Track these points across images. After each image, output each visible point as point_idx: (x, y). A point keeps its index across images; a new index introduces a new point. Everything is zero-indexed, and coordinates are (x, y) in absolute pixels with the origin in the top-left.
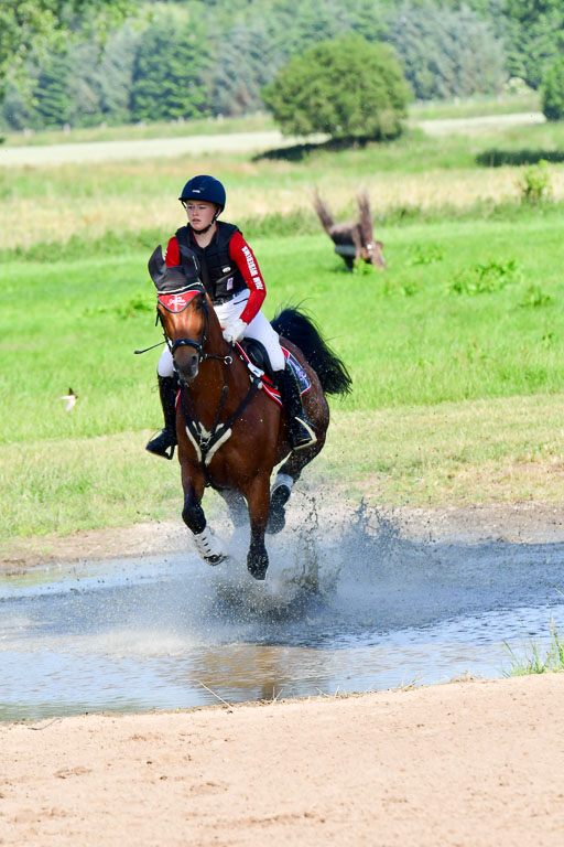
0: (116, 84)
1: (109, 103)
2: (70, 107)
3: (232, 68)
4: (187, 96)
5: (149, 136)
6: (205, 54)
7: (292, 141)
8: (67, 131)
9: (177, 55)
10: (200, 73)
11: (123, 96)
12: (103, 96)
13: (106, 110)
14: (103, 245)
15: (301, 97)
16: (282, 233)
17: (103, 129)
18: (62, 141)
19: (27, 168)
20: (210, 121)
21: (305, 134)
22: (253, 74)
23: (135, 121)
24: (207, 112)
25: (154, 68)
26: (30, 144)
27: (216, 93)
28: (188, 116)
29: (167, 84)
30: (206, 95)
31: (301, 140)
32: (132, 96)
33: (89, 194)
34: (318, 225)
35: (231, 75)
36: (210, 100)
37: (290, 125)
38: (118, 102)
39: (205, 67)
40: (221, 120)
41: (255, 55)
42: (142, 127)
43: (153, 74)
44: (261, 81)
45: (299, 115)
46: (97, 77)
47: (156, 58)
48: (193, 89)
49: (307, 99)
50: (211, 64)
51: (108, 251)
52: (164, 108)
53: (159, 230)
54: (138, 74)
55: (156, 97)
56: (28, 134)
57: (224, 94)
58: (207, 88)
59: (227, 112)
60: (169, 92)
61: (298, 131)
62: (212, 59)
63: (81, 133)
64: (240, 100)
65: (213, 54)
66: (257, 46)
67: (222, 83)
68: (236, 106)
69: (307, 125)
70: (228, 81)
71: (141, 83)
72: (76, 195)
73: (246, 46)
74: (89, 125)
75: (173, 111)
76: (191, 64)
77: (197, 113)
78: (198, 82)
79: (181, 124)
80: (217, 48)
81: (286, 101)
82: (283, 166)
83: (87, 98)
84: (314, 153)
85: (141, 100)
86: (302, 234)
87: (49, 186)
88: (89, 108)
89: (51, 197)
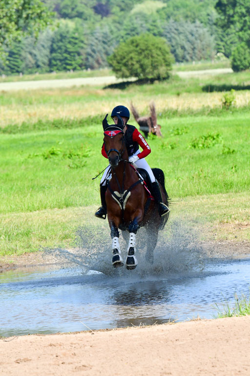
0: (43, 55)
1: (40, 63)
2: (22, 65)
3: (94, 48)
4: (75, 60)
5: (58, 78)
6: (82, 42)
7: (120, 80)
8: (21, 76)
9: (70, 42)
10: (80, 50)
11: (46, 61)
12: (37, 60)
13: (38, 66)
14: (37, 126)
15: (124, 61)
17: (37, 75)
18: (19, 80)
19: (3, 92)
20: (85, 71)
21: (126, 77)
22: (103, 51)
23: (51, 71)
24: (83, 67)
25: (60, 48)
26: (5, 81)
27: (87, 59)
28: (74, 69)
29: (65, 55)
30: (82, 60)
31: (125, 80)
32: (50, 61)
33: (31, 103)
35: (94, 51)
36: (84, 62)
37: (120, 73)
38: (44, 63)
39: (82, 48)
40: (89, 71)
41: (104, 42)
42: (54, 74)
43: (59, 51)
44: (107, 54)
45: (124, 69)
46: (34, 52)
47: (60, 44)
48: (77, 57)
49: (127, 61)
50: (85, 46)
51: (39, 129)
52: (64, 65)
53: (62, 119)
54: (52, 51)
55: (61, 60)
56: (4, 77)
57: (90, 59)
58: (84, 57)
59: (92, 68)
60: (66, 58)
61: (123, 76)
62: (85, 44)
63: (27, 77)
64: (98, 62)
65: (86, 42)
66: (106, 38)
67: (90, 55)
68: (96, 65)
69: (127, 73)
70: (93, 54)
71: (54, 55)
72: (25, 104)
73: (101, 38)
74: (31, 73)
75: (68, 67)
76: (76, 46)
77: (79, 68)
78: (79, 54)
79: (71, 73)
80: (88, 39)
81: (119, 63)
82: (117, 92)
83: (30, 62)
84: (130, 86)
85: (54, 62)
87: (13, 100)
88: (31, 65)
89: (14, 105)
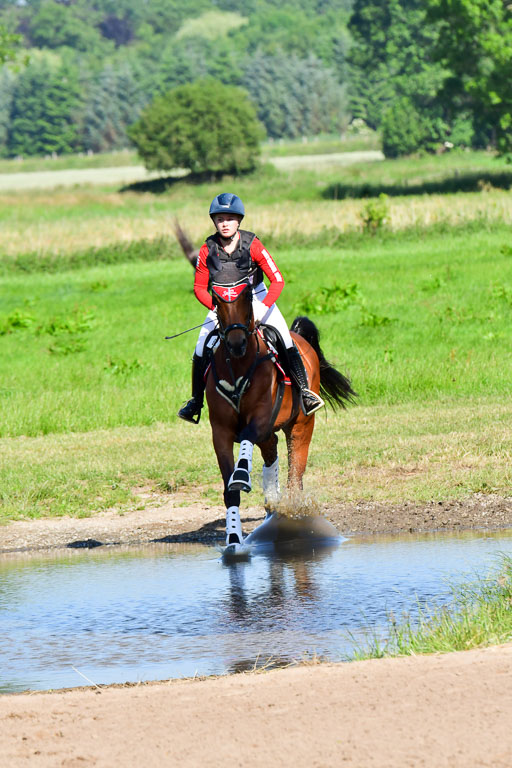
3: (101, 108)
4: (60, 133)
5: (26, 169)
6: (77, 96)
7: (156, 175)
9: (51, 96)
10: (71, 112)
11: (2, 133)
15: (163, 135)
16: (146, 258)
20: (81, 157)
21: (167, 168)
22: (120, 114)
23: (12, 156)
24: (78, 148)
25: (30, 108)
27: (86, 131)
28: (60, 152)
29: (42, 123)
30: (76, 132)
31: (164, 174)
32: (10, 133)
34: (178, 250)
35: (99, 114)
36: (80, 137)
37: (154, 161)
39: (77, 108)
40: (91, 156)
41: (122, 97)
42: (19, 162)
43: (29, 113)
44: (127, 120)
45: (162, 151)
47: (31, 100)
48: (66, 128)
49: (169, 136)
50: (82, 105)
52: (39, 144)
53: (35, 254)
54: (15, 113)
55: (31, 134)
57: (93, 131)
58: (78, 127)
59: (97, 149)
60: (42, 130)
61: (161, 166)
62: (82, 101)
64: (108, 137)
65: (84, 96)
66: (125, 89)
67: (92, 122)
68: (104, 143)
69: (169, 160)
70: (98, 120)
71: (18, 121)
73: (114, 89)
75: (48, 147)
76: (64, 104)
77: (69, 149)
78: (69, 120)
79: (55, 159)
80: (87, 91)
81: (150, 139)
82: (148, 198)
84: (175, 186)
85: (18, 137)
86: (164, 259)
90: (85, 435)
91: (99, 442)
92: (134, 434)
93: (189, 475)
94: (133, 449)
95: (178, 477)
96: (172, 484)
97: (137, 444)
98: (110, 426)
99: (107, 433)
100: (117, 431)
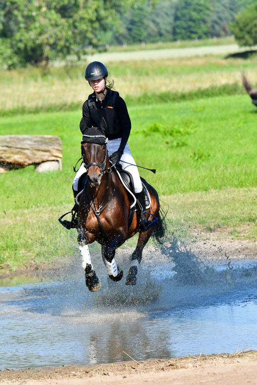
0: (165, 24)
1: (163, 31)
2: (145, 34)
3: (221, 15)
4: (200, 28)
5: (182, 47)
6: (208, 9)
7: (244, 49)
8: (143, 45)
9: (195, 9)
10: (206, 17)
11: (169, 28)
12: (160, 29)
13: (161, 35)
15: (248, 28)
17: (160, 44)
19: (122, 62)
20: (210, 40)
21: (250, 45)
22: (230, 18)
23: (175, 40)
24: (209, 35)
25: (184, 15)
26: (126, 51)
27: (213, 27)
28: (200, 38)
29: (191, 23)
30: (208, 27)
31: (248, 49)
32: (174, 29)
33: (147, 74)
35: (220, 18)
36: (211, 30)
37: (243, 42)
38: (168, 32)
39: (208, 15)
40: (215, 39)
41: (231, 9)
42: (178, 43)
43: (183, 18)
44: (233, 20)
45: (247, 36)
46: (157, 20)
47: (185, 11)
48: (203, 25)
49: (251, 29)
50: (211, 14)
52: (189, 34)
54: (176, 18)
55: (184, 28)
56: (125, 47)
57: (217, 27)
58: (209, 24)
59: (218, 36)
60: (190, 27)
61: (247, 44)
62: (211, 11)
63: (149, 46)
64: (224, 30)
65: (212, 9)
66: (233, 5)
67: (216, 22)
68: (222, 33)
69: (251, 41)
70: (219, 21)
71: (178, 23)
72: (141, 74)
73: (227, 5)
74: (153, 42)
75: (193, 35)
76: (201, 13)
77: (204, 36)
78: (204, 22)
79: (197, 42)
80: (214, 6)
81: (241, 30)
82: (240, 61)
83: (153, 31)
84: (254, 54)
85: (178, 31)
87: (128, 71)
88: (153, 34)
89: (129, 76)
90: (169, 197)
91: (176, 201)
92: (196, 197)
93: (222, 221)
94: (194, 205)
95: (216, 223)
96: (212, 227)
97: (197, 203)
98: (184, 191)
99: (182, 195)
100: (188, 195)
